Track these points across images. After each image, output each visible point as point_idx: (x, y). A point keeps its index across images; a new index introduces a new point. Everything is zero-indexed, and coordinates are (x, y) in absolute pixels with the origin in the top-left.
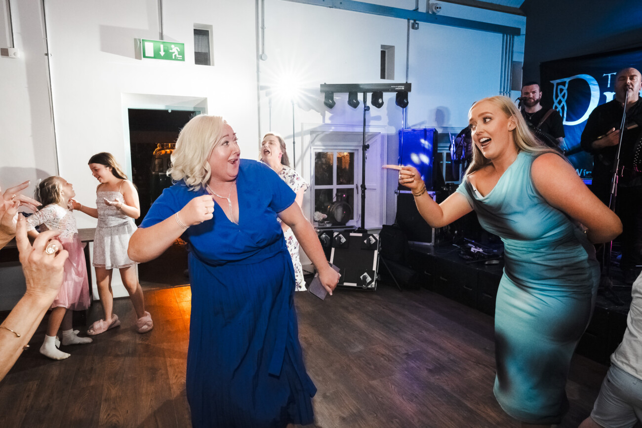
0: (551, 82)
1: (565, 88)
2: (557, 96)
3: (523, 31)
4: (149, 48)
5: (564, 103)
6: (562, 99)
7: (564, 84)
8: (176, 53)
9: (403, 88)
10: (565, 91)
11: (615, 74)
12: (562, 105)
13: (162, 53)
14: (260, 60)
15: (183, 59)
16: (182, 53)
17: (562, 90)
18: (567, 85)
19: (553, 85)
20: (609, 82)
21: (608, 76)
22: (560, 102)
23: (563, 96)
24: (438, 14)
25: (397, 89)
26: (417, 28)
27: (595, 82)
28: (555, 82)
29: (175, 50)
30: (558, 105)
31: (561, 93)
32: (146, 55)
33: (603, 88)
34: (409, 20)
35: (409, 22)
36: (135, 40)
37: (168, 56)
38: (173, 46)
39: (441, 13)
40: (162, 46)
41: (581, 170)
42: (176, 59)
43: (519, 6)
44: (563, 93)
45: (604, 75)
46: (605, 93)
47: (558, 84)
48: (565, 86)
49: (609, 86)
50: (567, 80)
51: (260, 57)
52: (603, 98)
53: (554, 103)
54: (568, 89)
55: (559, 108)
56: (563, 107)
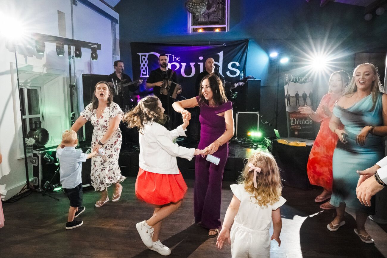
0: (138, 54)
1: (146, 58)
2: (142, 62)
3: (119, 23)
5: (146, 66)
6: (145, 64)
7: (145, 56)
9: (96, 47)
10: (146, 60)
11: (171, 55)
12: (145, 67)
17: (144, 59)
19: (139, 55)
22: (144, 65)
25: (92, 46)
28: (140, 54)
31: (144, 60)
43: (113, 7)
44: (145, 61)
47: (142, 56)
48: (146, 57)
50: (147, 54)
53: (141, 65)
54: (148, 59)
55: (144, 68)
56: (146, 68)
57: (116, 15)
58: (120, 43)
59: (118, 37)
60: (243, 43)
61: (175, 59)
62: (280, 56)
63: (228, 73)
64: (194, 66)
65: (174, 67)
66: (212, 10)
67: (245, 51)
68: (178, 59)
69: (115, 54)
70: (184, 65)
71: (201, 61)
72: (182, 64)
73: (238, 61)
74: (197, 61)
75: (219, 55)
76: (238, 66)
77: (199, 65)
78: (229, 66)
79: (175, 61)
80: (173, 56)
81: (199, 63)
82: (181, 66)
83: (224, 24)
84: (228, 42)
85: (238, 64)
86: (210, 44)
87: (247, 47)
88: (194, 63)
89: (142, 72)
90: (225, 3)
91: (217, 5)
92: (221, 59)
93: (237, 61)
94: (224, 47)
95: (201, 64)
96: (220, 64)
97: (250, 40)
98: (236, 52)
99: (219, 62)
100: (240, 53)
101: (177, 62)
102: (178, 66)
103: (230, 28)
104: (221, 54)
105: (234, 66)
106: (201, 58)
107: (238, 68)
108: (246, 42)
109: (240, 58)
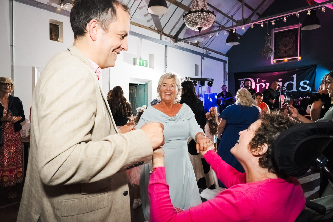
0: (239, 79)
1: (244, 82)
2: (241, 84)
3: (228, 62)
4: (138, 61)
6: (243, 85)
7: (243, 80)
8: (145, 64)
9: (211, 80)
10: (244, 83)
11: (259, 79)
13: (142, 64)
14: (166, 68)
15: (147, 66)
16: (147, 64)
17: (242, 82)
19: (239, 80)
20: (258, 81)
21: (257, 79)
22: (242, 86)
23: (243, 84)
24: (209, 55)
25: (209, 80)
26: (204, 59)
27: (253, 81)
28: (240, 80)
29: (145, 63)
32: (137, 64)
33: (256, 83)
34: (202, 56)
35: (202, 57)
36: (133, 58)
37: (143, 65)
38: (144, 61)
39: (210, 55)
40: (142, 61)
42: (145, 66)
43: (225, 54)
46: (257, 84)
47: (241, 80)
48: (243, 81)
49: (258, 82)
50: (244, 79)
51: (166, 66)
53: (240, 86)
55: (242, 88)
57: (226, 59)
58: (228, 74)
59: (227, 70)
60: (312, 67)
61: (262, 81)
63: (300, 89)
65: (261, 86)
66: (288, 48)
67: (314, 73)
68: (264, 81)
69: (225, 80)
70: (268, 84)
71: (280, 81)
72: (267, 84)
75: (293, 77)
76: (308, 84)
78: (301, 84)
79: (262, 83)
80: (261, 79)
84: (299, 68)
85: (308, 82)
87: (315, 69)
90: (298, 42)
91: (292, 44)
92: (295, 79)
93: (307, 80)
94: (297, 71)
95: (280, 84)
96: (294, 83)
97: (318, 65)
98: (307, 74)
99: (293, 81)
100: (310, 75)
101: (263, 83)
102: (264, 85)
103: (302, 58)
104: (295, 76)
106: (280, 80)
107: (308, 85)
108: (315, 66)
109: (310, 78)
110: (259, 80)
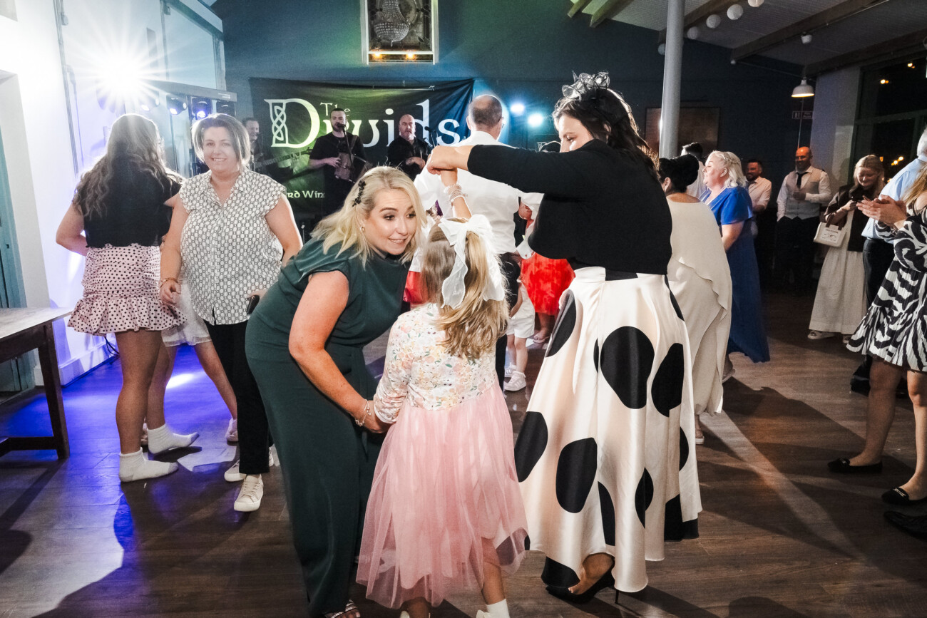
0: (266, 100)
1: (283, 110)
2: (275, 117)
5: (283, 124)
6: (281, 120)
7: (281, 105)
9: (230, 98)
10: (283, 112)
11: (331, 104)
12: (281, 126)
17: (279, 112)
18: (284, 106)
19: (268, 104)
22: (279, 123)
24: (181, 1)
25: (224, 97)
26: (169, 14)
28: (270, 102)
30: (277, 126)
31: (279, 114)
33: (322, 115)
41: (312, 192)
43: (211, 4)
44: (281, 115)
45: (322, 103)
47: (274, 104)
48: (282, 107)
49: (327, 115)
50: (285, 102)
52: (323, 126)
53: (272, 123)
54: (286, 111)
55: (279, 129)
56: (283, 129)
57: (218, 23)
59: (223, 66)
60: (466, 84)
62: (528, 111)
63: (439, 140)
64: (377, 125)
70: (357, 123)
71: (389, 117)
72: (353, 121)
73: (457, 117)
74: (381, 116)
75: (421, 107)
76: (457, 128)
77: (386, 125)
80: (336, 106)
81: (385, 121)
82: (352, 126)
83: (429, 48)
84: (437, 84)
85: (456, 124)
86: (404, 86)
87: (471, 92)
88: (377, 121)
89: (275, 136)
90: (430, 11)
91: (416, 13)
92: (426, 114)
94: (431, 91)
95: (391, 123)
97: (475, 81)
98: (452, 103)
99: (422, 120)
100: (459, 104)
103: (441, 57)
104: (425, 105)
105: (448, 126)
106: (389, 112)
107: (456, 130)
108: (469, 83)
109: (459, 112)
110: (332, 109)
